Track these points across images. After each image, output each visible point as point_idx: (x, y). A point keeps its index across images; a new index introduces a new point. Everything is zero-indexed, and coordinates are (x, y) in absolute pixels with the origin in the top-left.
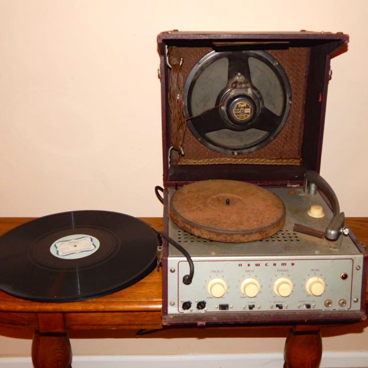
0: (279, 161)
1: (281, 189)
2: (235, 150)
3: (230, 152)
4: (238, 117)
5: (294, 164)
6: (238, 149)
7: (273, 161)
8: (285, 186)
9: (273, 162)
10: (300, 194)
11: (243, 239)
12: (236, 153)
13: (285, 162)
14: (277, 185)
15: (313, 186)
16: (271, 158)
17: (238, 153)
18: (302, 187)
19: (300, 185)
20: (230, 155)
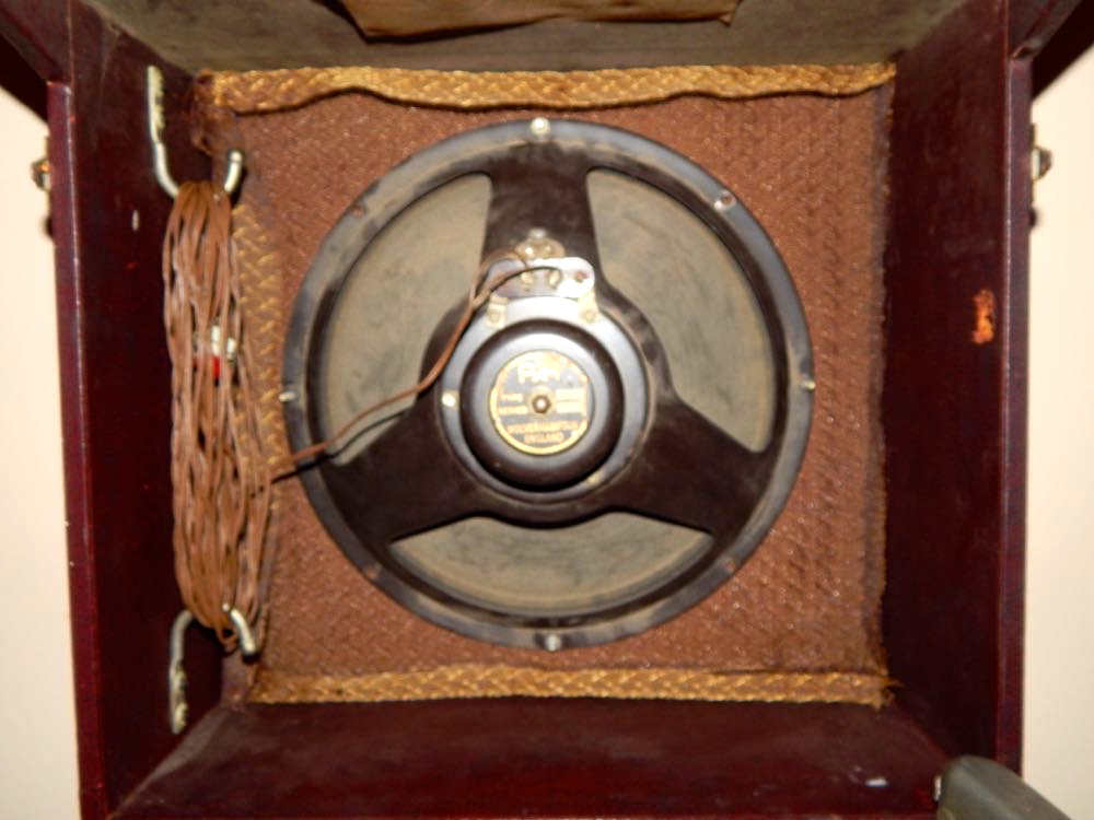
0: (769, 680)
2: (543, 623)
3: (525, 636)
4: (520, 438)
5: (851, 698)
6: (562, 623)
7: (742, 681)
9: (738, 688)
12: (553, 641)
13: (801, 689)
16: (730, 665)
17: (567, 643)
20: (526, 650)
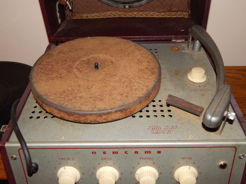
0: (168, 13)
1: (165, 45)
2: (126, 3)
3: (122, 6)
5: (183, 16)
6: (129, 3)
7: (162, 14)
8: (169, 41)
10: (183, 51)
11: (99, 119)
12: (127, 7)
13: (173, 15)
14: (161, 40)
15: (197, 43)
16: (160, 11)
17: (130, 7)
18: (187, 42)
19: (185, 40)
20: (122, 8)
